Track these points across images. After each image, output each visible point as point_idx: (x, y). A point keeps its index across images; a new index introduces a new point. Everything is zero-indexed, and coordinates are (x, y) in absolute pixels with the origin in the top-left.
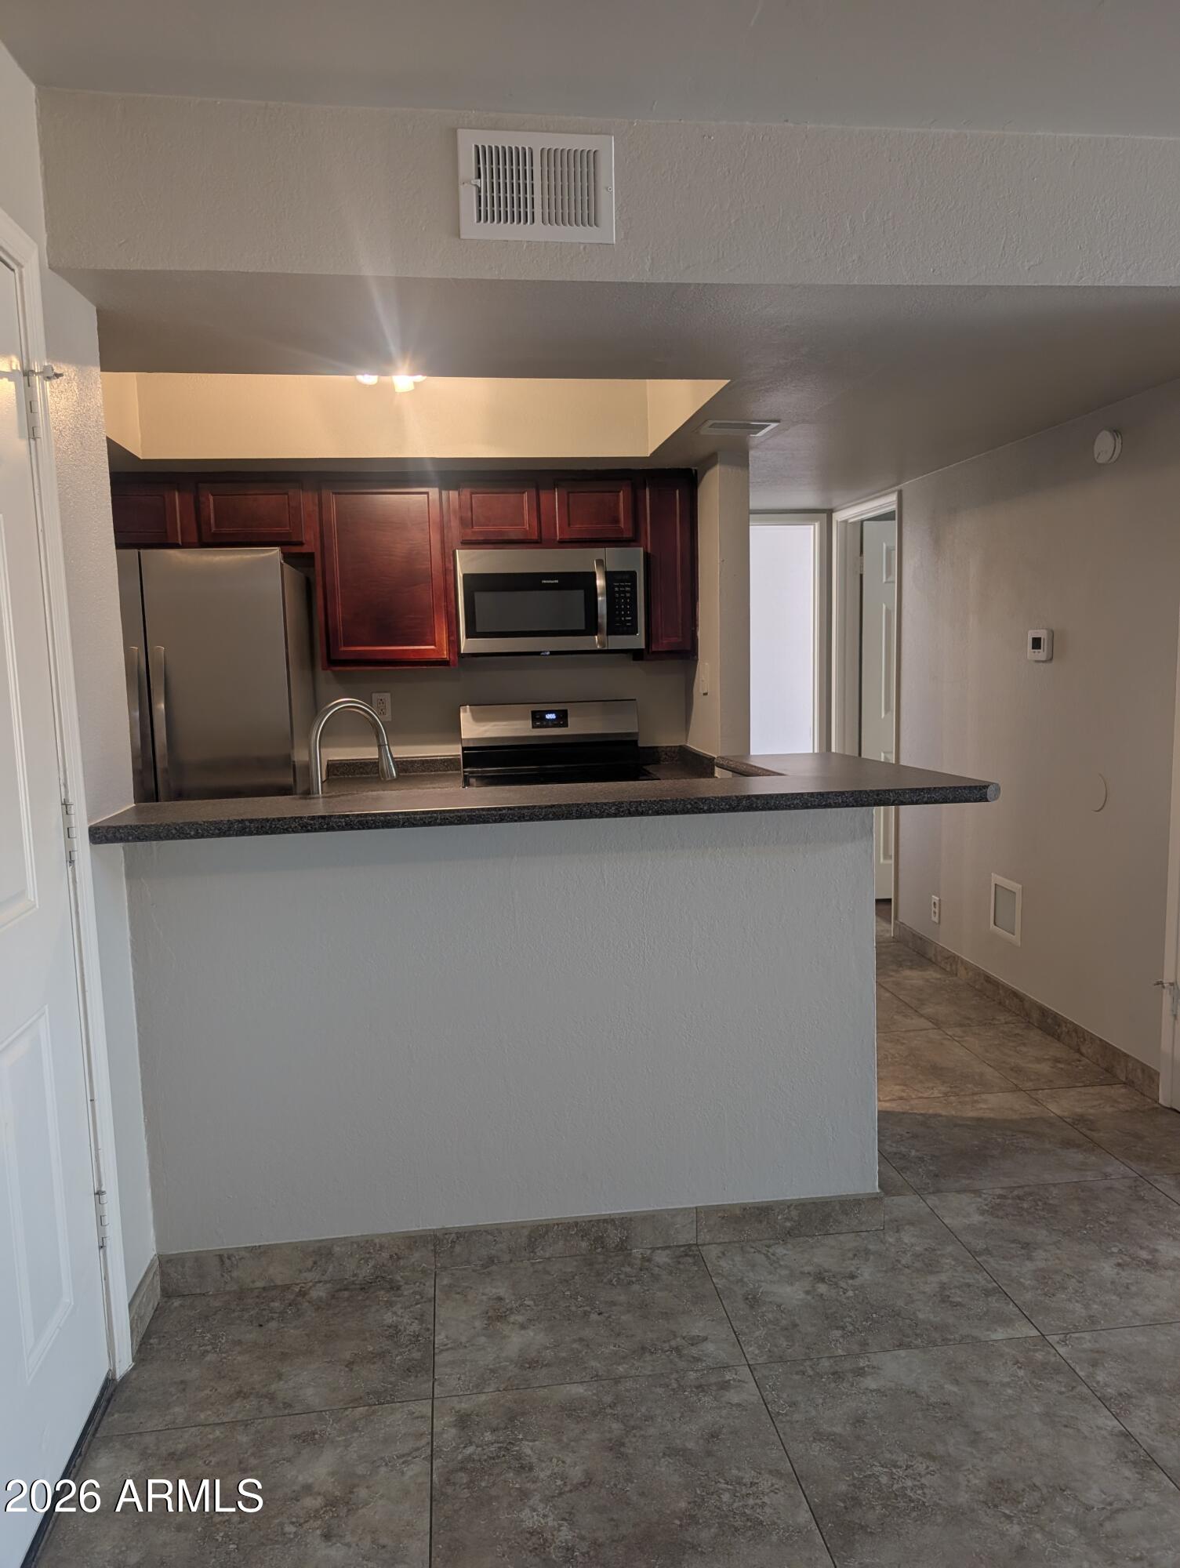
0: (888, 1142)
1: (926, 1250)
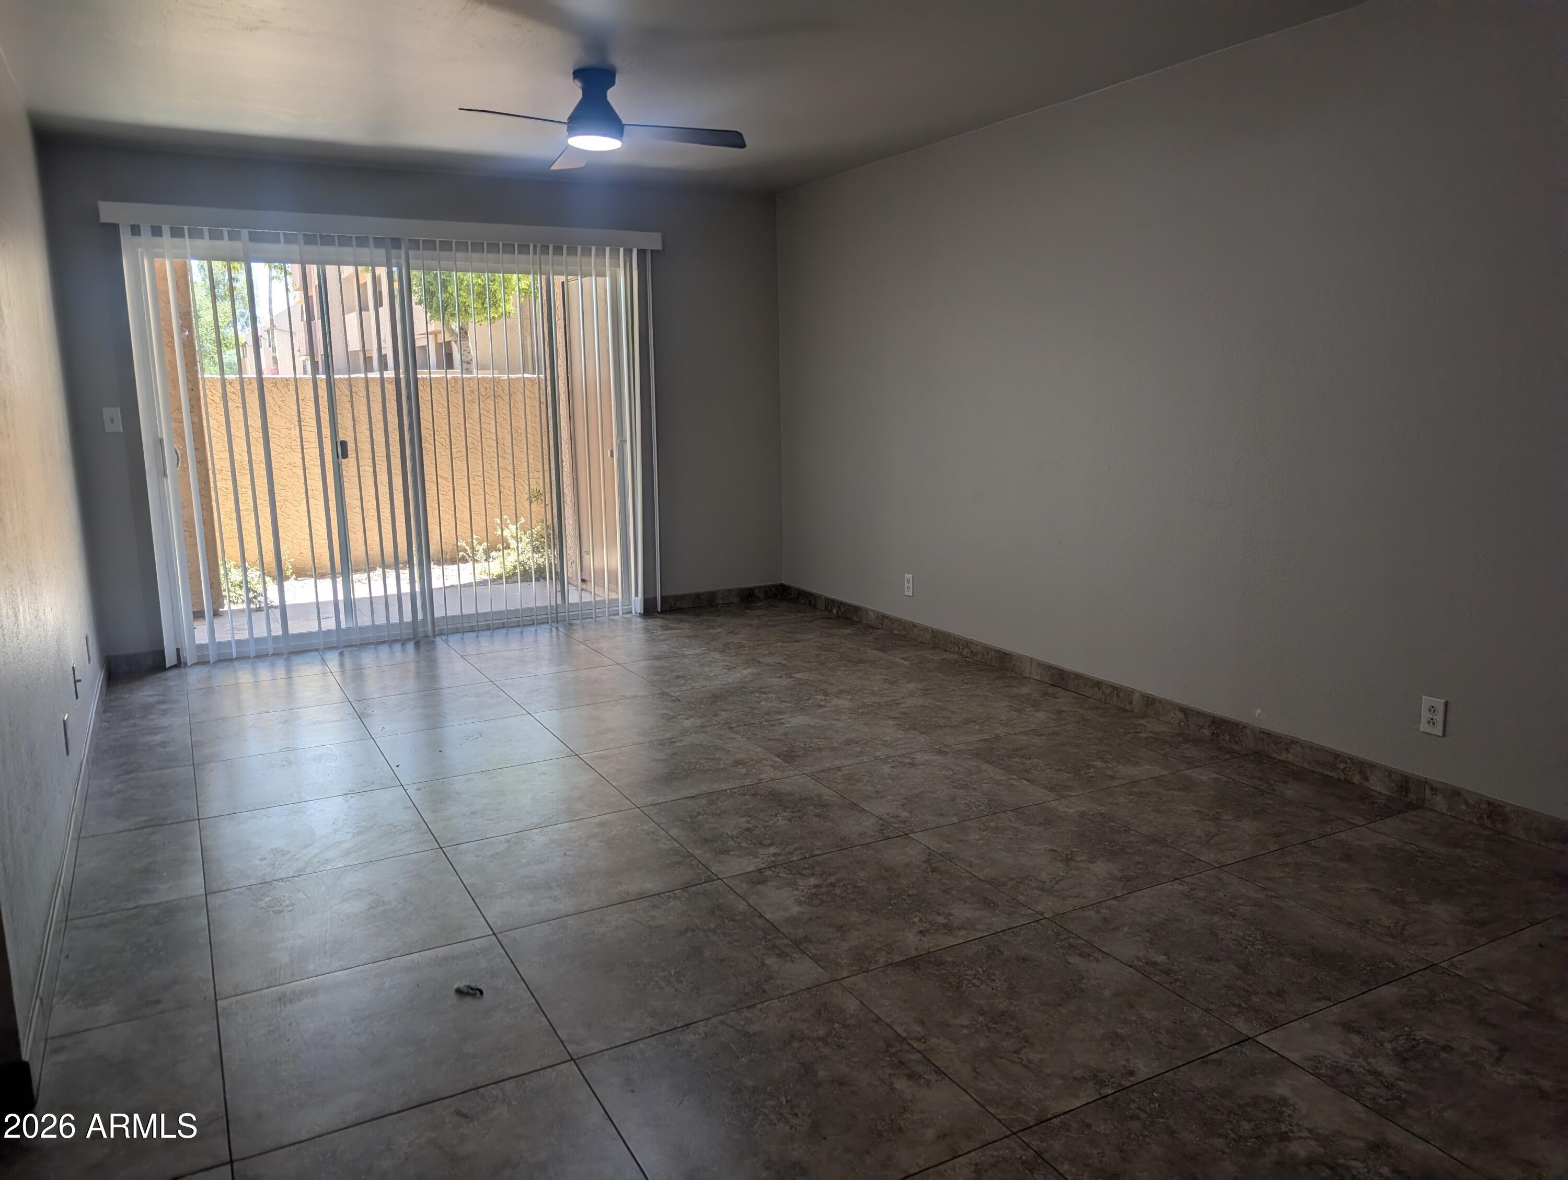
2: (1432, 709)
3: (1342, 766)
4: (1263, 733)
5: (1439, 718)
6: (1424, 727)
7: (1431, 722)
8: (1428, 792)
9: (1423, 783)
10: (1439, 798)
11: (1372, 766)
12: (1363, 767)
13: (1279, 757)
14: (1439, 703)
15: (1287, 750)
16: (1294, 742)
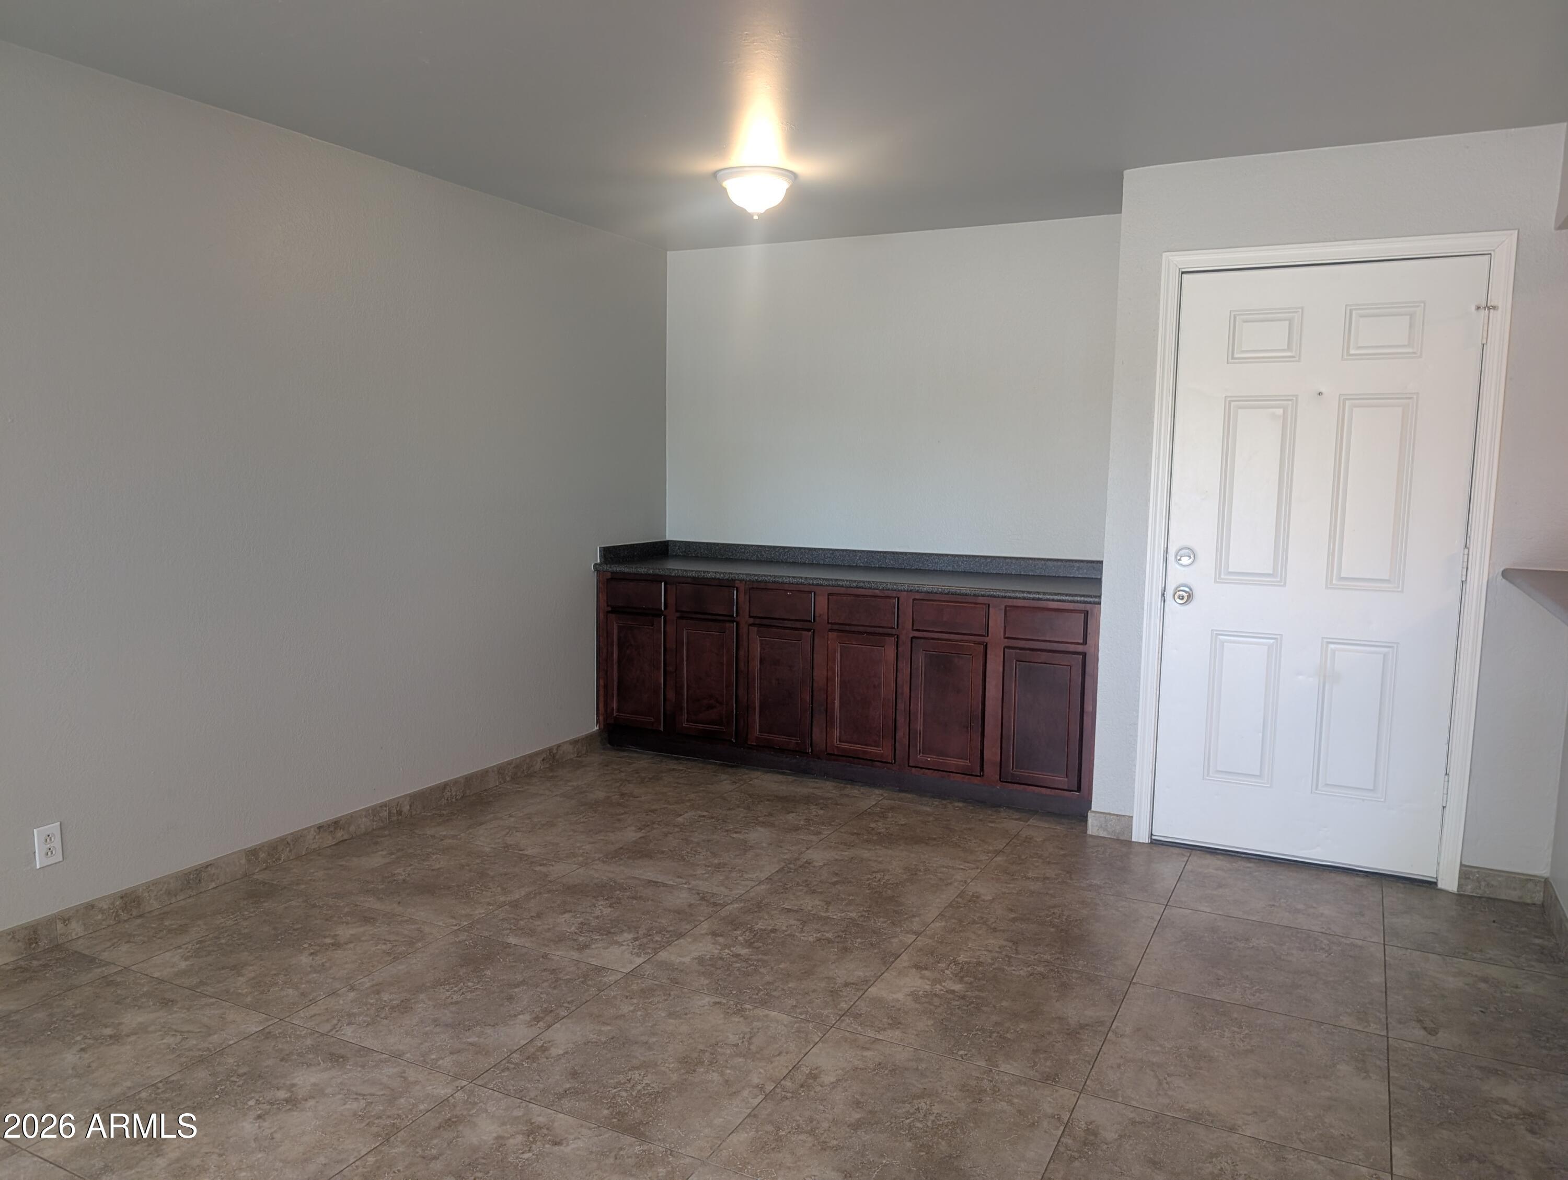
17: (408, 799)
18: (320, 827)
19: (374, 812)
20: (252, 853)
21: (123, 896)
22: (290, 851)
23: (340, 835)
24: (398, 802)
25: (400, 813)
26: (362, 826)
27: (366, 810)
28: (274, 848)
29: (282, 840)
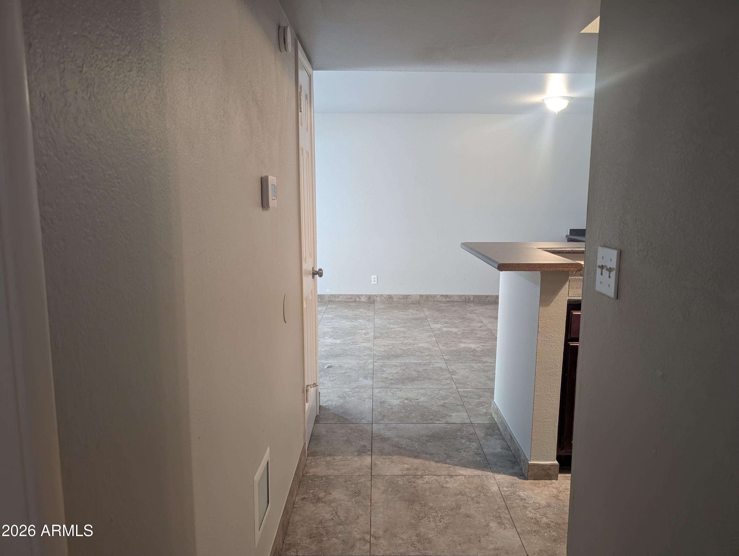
0: (473, 448)
1: (479, 407)
2: (374, 278)
3: (354, 297)
4: (331, 295)
5: (376, 280)
6: (373, 283)
7: (374, 281)
8: (375, 297)
9: (374, 296)
10: (378, 298)
11: (361, 295)
12: (359, 296)
13: (336, 300)
14: (376, 276)
15: (338, 298)
16: (340, 295)
17: (473, 296)
18: (442, 295)
19: (460, 296)
20: (421, 296)
21: (389, 295)
22: (432, 299)
23: (448, 299)
24: (469, 296)
25: (469, 299)
26: (456, 299)
27: (457, 295)
28: (428, 297)
29: (430, 295)
